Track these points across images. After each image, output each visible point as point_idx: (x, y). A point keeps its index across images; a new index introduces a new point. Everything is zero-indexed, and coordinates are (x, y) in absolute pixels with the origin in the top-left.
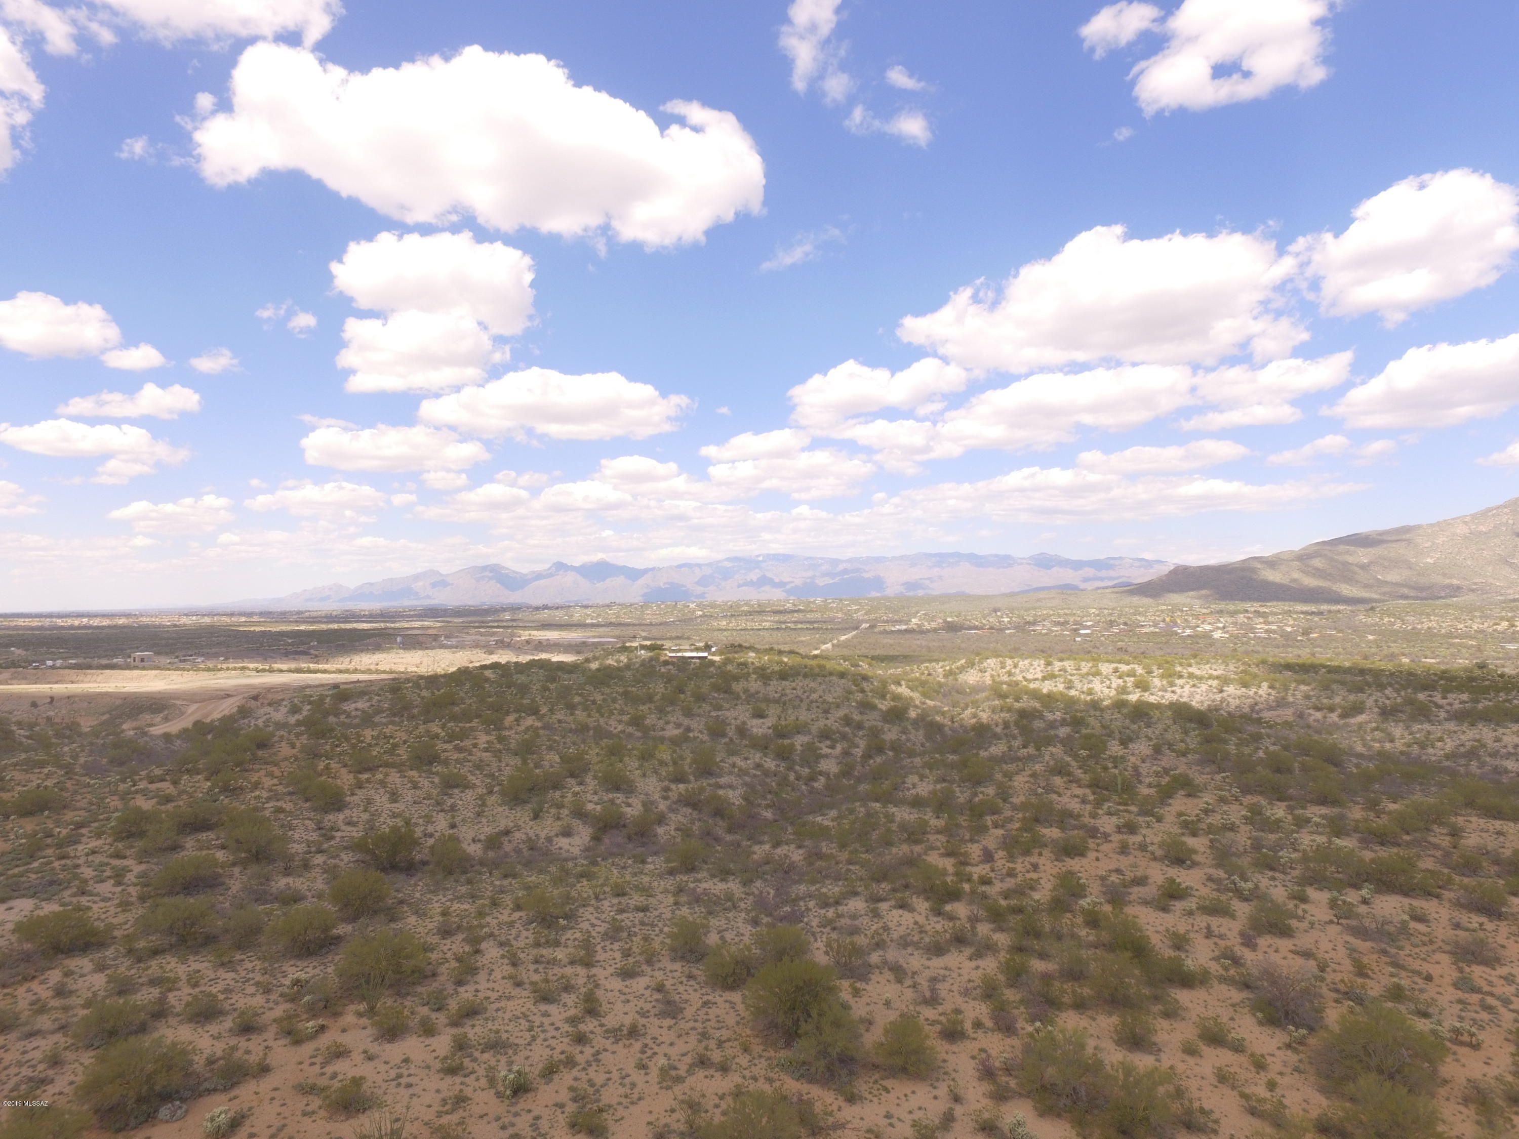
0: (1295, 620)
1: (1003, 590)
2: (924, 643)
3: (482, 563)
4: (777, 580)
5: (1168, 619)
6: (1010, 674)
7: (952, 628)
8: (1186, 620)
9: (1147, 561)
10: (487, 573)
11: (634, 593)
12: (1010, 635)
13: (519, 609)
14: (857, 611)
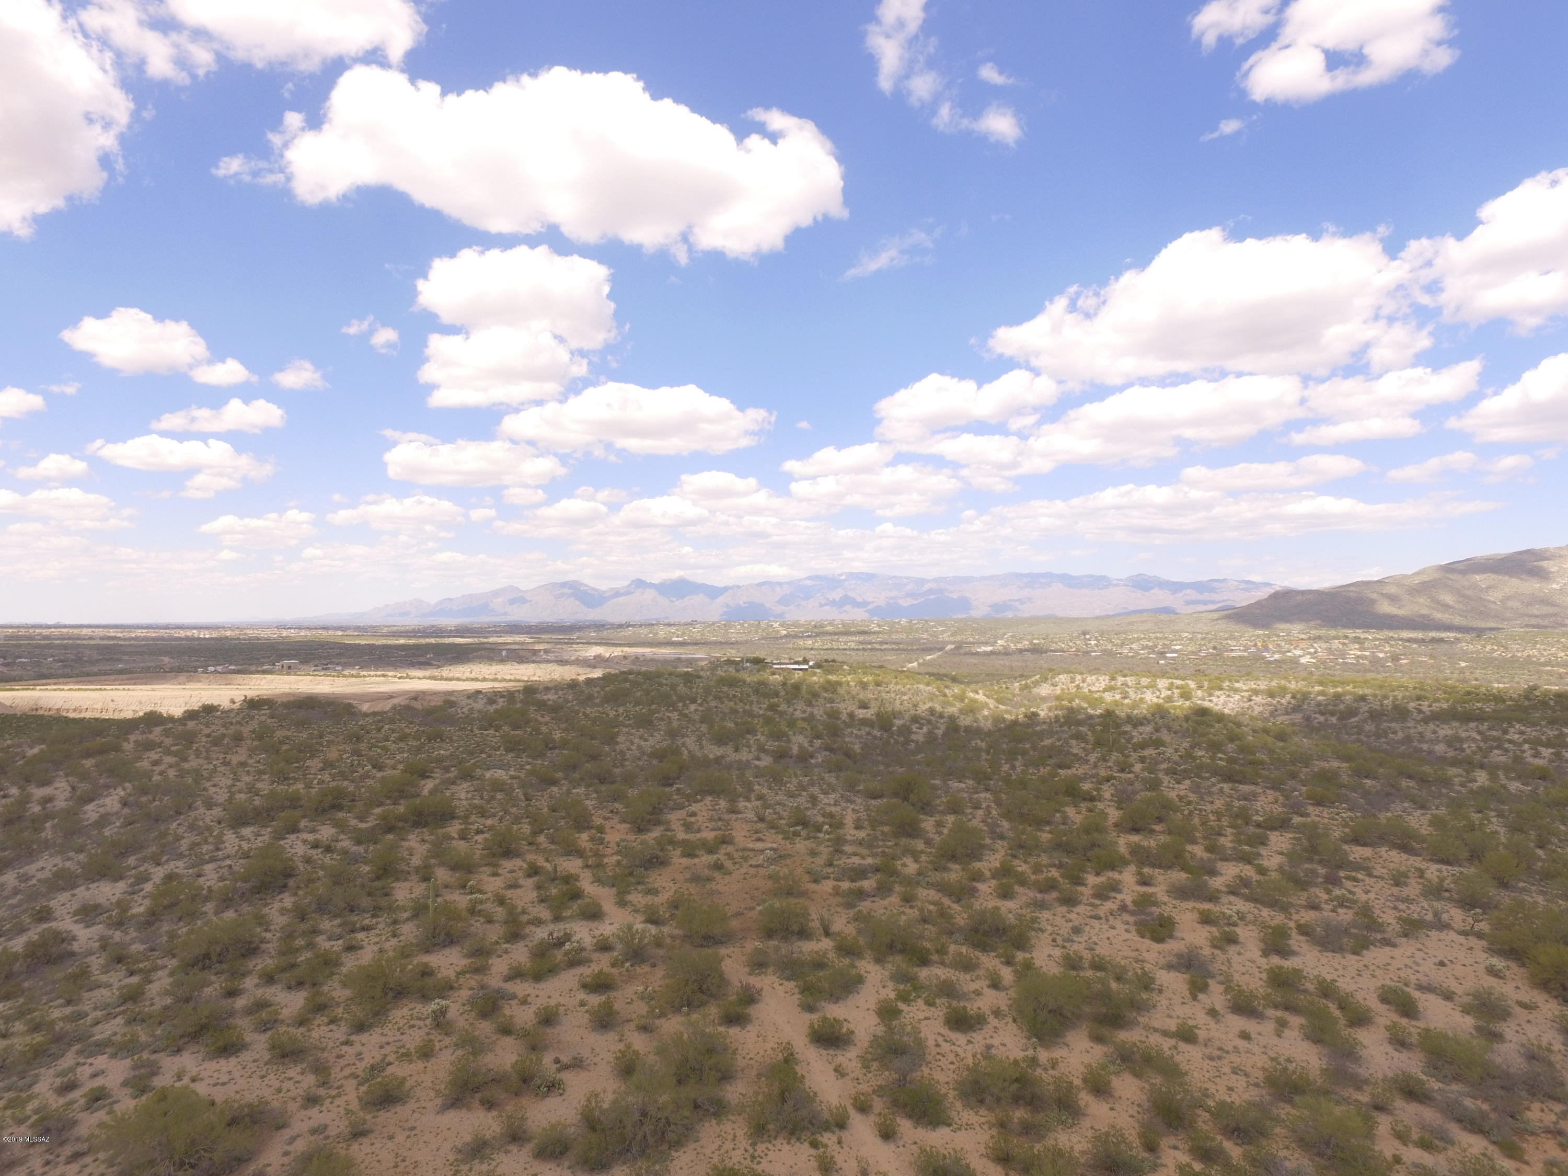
0: (1391, 646)
1: (1098, 613)
2: (1007, 663)
3: (559, 579)
4: (860, 600)
5: (1259, 644)
6: (1078, 687)
7: (1036, 650)
8: (1278, 645)
9: (1254, 583)
10: (566, 590)
11: (713, 612)
12: (1096, 657)
13: (603, 626)
14: (943, 632)
